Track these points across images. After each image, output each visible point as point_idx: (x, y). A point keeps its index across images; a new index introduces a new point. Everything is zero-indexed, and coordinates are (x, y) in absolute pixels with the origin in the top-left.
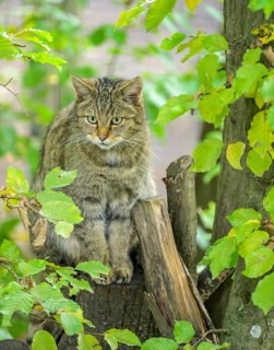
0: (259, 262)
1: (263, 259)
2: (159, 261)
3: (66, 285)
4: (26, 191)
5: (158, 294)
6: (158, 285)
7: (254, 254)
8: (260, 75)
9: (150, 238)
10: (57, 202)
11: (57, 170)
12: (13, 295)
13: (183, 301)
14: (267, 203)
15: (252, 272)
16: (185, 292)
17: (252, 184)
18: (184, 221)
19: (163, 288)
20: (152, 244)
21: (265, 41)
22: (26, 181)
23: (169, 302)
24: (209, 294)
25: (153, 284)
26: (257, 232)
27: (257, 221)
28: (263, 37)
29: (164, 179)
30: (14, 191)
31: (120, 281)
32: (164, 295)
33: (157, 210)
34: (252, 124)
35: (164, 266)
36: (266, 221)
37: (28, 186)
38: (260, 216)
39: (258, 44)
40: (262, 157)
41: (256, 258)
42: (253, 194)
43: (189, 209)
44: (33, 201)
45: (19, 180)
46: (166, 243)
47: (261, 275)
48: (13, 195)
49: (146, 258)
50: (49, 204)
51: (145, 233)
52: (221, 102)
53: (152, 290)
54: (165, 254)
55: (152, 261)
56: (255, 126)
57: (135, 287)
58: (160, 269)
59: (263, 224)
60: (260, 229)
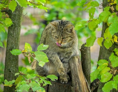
0: (106, 77)
1: (107, 76)
2: (77, 76)
3: (42, 82)
4: (31, 51)
5: (76, 87)
6: (76, 85)
7: (105, 75)
8: (108, 15)
9: (74, 69)
10: (41, 55)
11: (42, 44)
12: (23, 85)
13: (84, 90)
14: (111, 58)
15: (103, 81)
16: (85, 87)
17: (106, 52)
18: (86, 64)
19: (78, 85)
20: (75, 71)
21: (112, 4)
22: (31, 48)
23: (79, 90)
24: (94, 88)
25: (74, 84)
26: (106, 68)
27: (107, 64)
28: (111, 3)
29: (80, 50)
30: (27, 51)
31: (63, 83)
32: (78, 88)
33: (77, 60)
34: (105, 31)
35: (78, 78)
36: (110, 64)
37: (32, 50)
38: (108, 62)
39: (109, 5)
40: (108, 42)
41: (105, 76)
42: (106, 55)
43: (88, 60)
44: (33, 54)
45: (29, 47)
46: (79, 71)
47: (106, 82)
48: (27, 52)
49: (72, 75)
50: (38, 55)
51: (72, 67)
52: (96, 24)
53: (74, 86)
54: (79, 74)
55: (74, 76)
56: (106, 32)
57: (69, 85)
58: (77, 79)
59: (109, 65)
60: (108, 67)
